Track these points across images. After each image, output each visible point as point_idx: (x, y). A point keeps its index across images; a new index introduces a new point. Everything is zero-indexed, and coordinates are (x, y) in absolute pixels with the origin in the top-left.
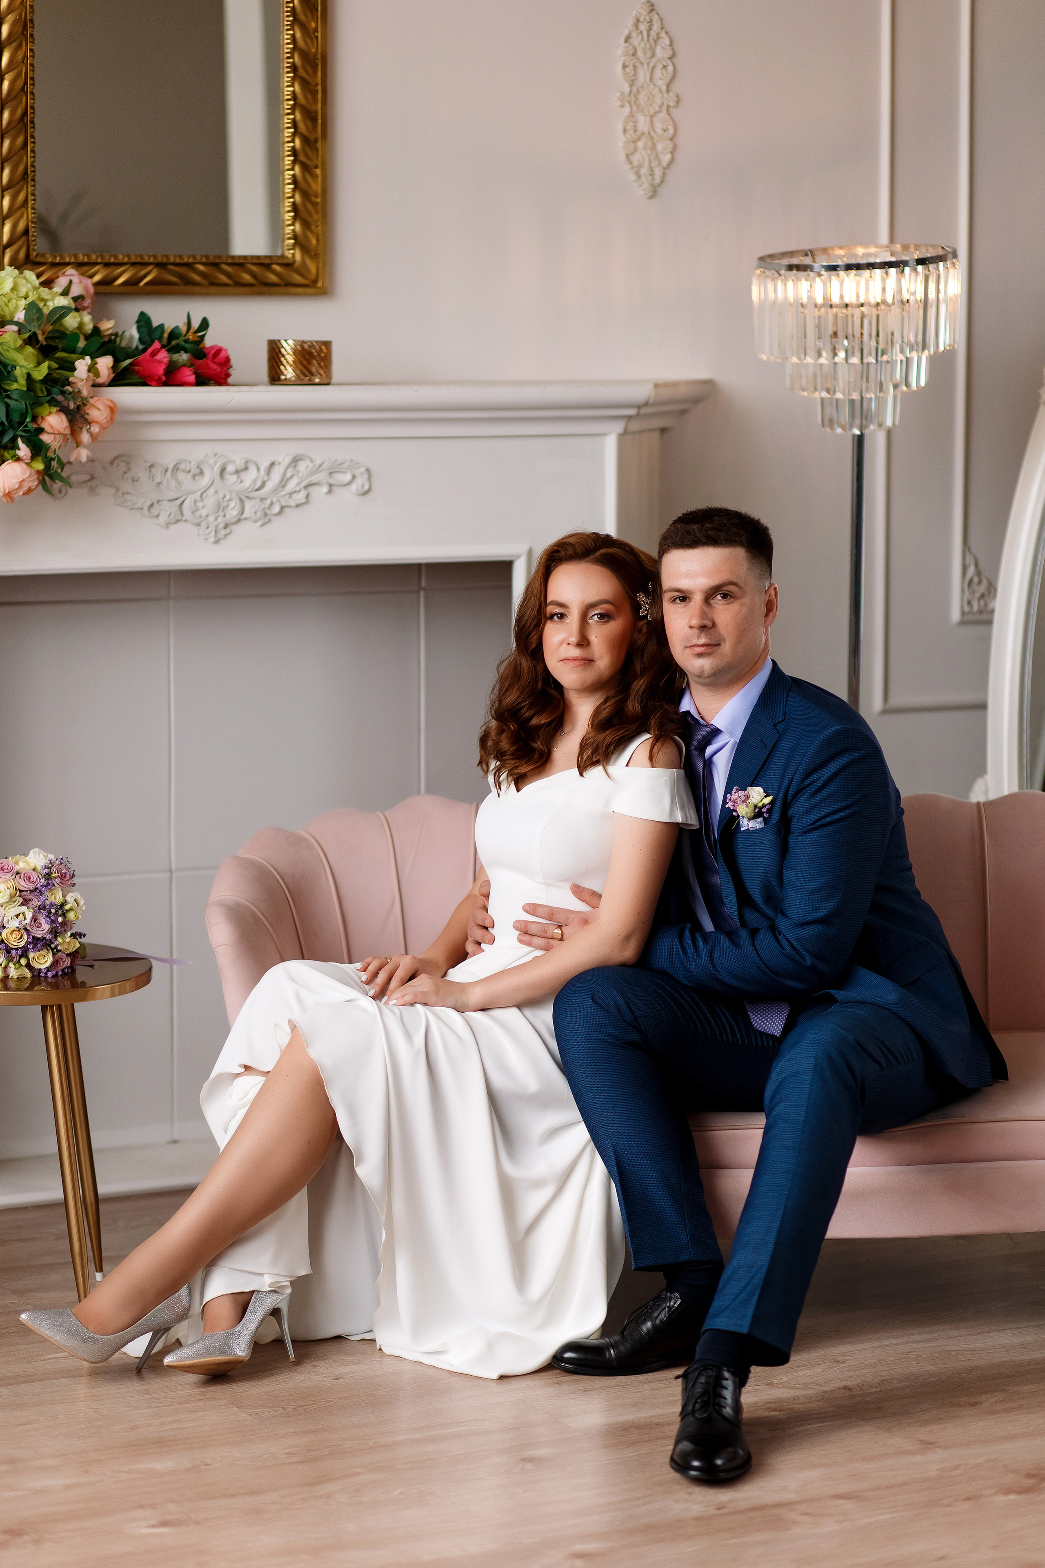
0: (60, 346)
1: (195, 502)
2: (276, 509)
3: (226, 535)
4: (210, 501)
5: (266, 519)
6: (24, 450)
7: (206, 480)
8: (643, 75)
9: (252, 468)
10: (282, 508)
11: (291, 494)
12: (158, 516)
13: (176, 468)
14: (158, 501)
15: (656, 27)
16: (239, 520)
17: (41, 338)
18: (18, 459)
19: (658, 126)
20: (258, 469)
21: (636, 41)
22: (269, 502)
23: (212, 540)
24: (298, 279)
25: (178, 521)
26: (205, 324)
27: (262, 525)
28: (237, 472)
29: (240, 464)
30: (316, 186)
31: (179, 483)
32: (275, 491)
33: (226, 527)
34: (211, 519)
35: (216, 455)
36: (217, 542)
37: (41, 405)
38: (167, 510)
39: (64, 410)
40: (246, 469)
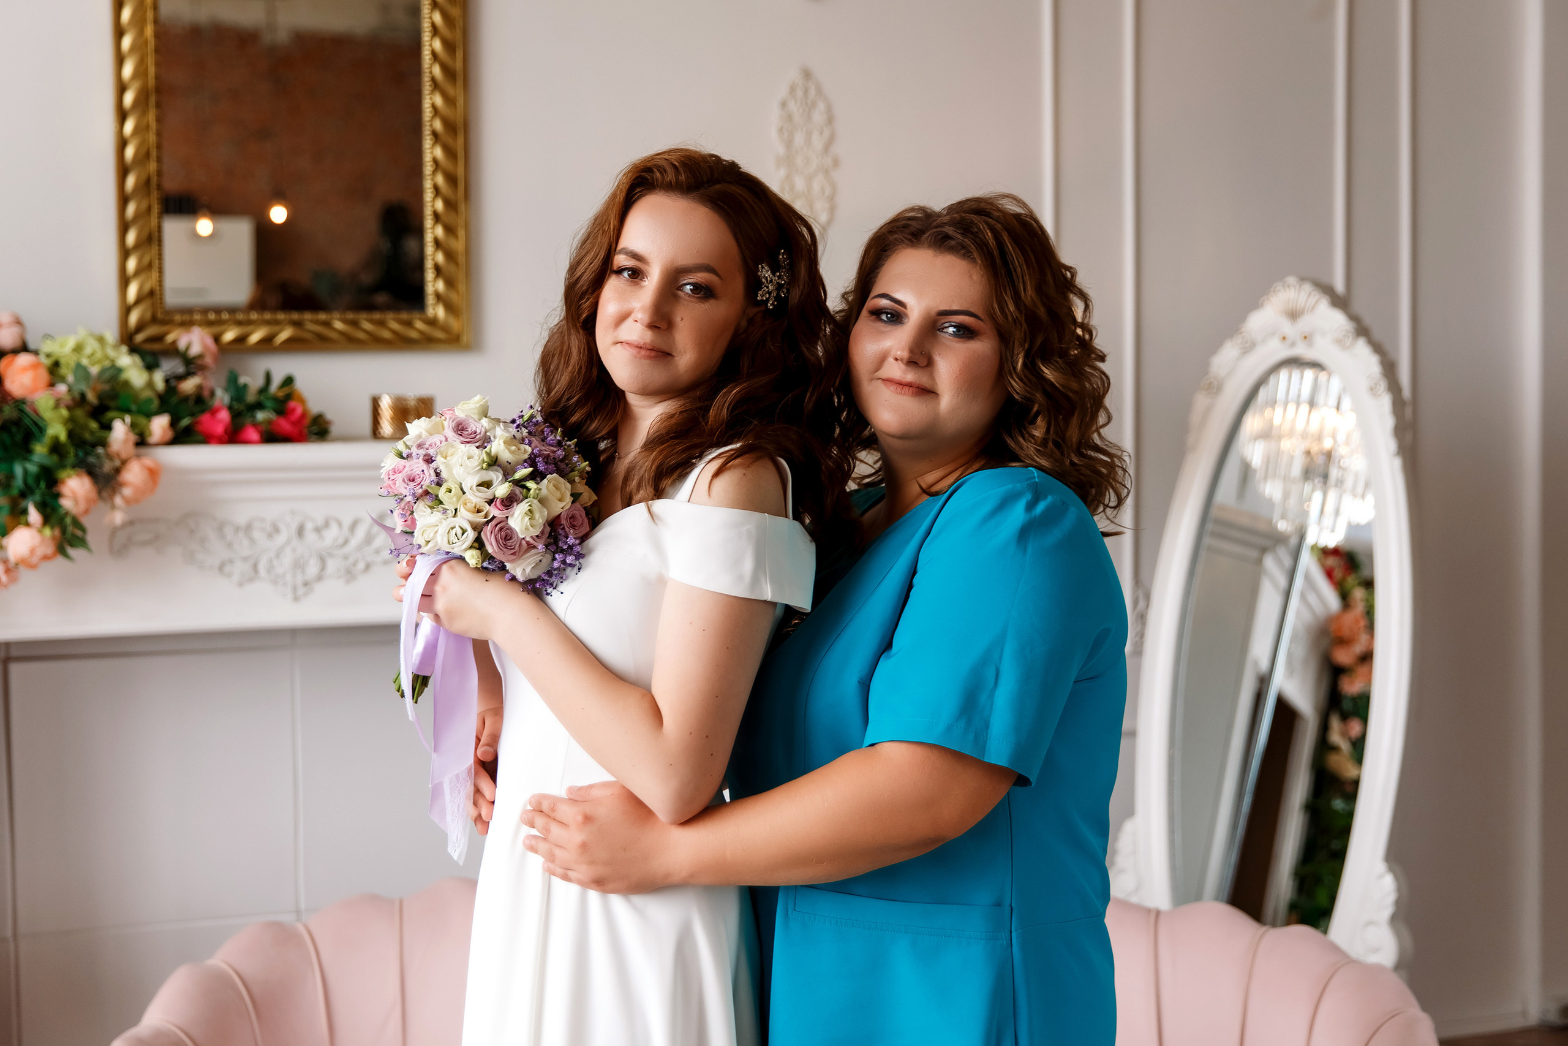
0: (112, 404)
1: (271, 561)
2: (361, 566)
3: (306, 594)
4: (287, 559)
5: (350, 575)
6: (34, 516)
7: (281, 539)
8: (799, 139)
9: (334, 527)
10: (368, 567)
11: (377, 552)
12: (229, 575)
13: (249, 528)
14: (231, 561)
15: (812, 92)
16: (320, 578)
17: (91, 397)
18: (27, 524)
19: (816, 186)
20: (340, 524)
21: (793, 106)
22: (351, 560)
23: (290, 596)
24: (440, 335)
25: (251, 580)
26: (289, 381)
27: (348, 582)
28: (318, 530)
29: (320, 522)
30: (458, 245)
31: (252, 541)
32: (359, 548)
33: (306, 584)
34: (289, 577)
35: (293, 513)
36: (296, 599)
37: (63, 466)
38: (239, 568)
39: (92, 473)
40: (327, 525)
